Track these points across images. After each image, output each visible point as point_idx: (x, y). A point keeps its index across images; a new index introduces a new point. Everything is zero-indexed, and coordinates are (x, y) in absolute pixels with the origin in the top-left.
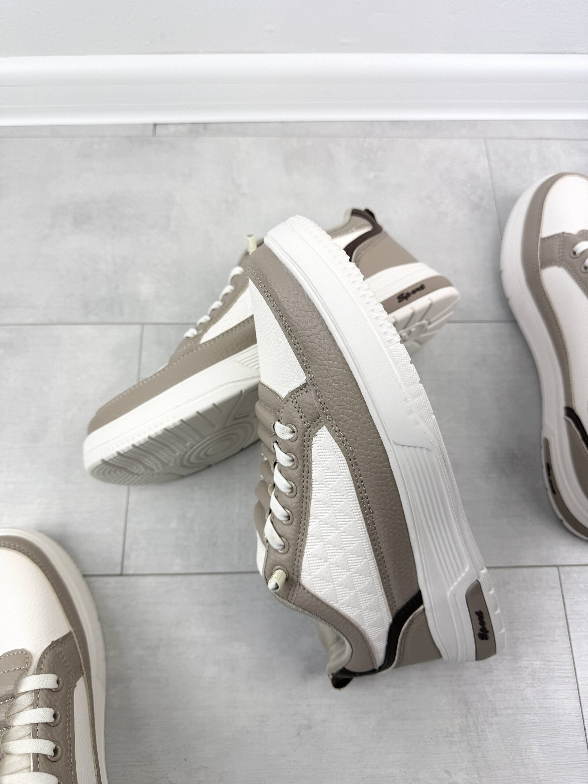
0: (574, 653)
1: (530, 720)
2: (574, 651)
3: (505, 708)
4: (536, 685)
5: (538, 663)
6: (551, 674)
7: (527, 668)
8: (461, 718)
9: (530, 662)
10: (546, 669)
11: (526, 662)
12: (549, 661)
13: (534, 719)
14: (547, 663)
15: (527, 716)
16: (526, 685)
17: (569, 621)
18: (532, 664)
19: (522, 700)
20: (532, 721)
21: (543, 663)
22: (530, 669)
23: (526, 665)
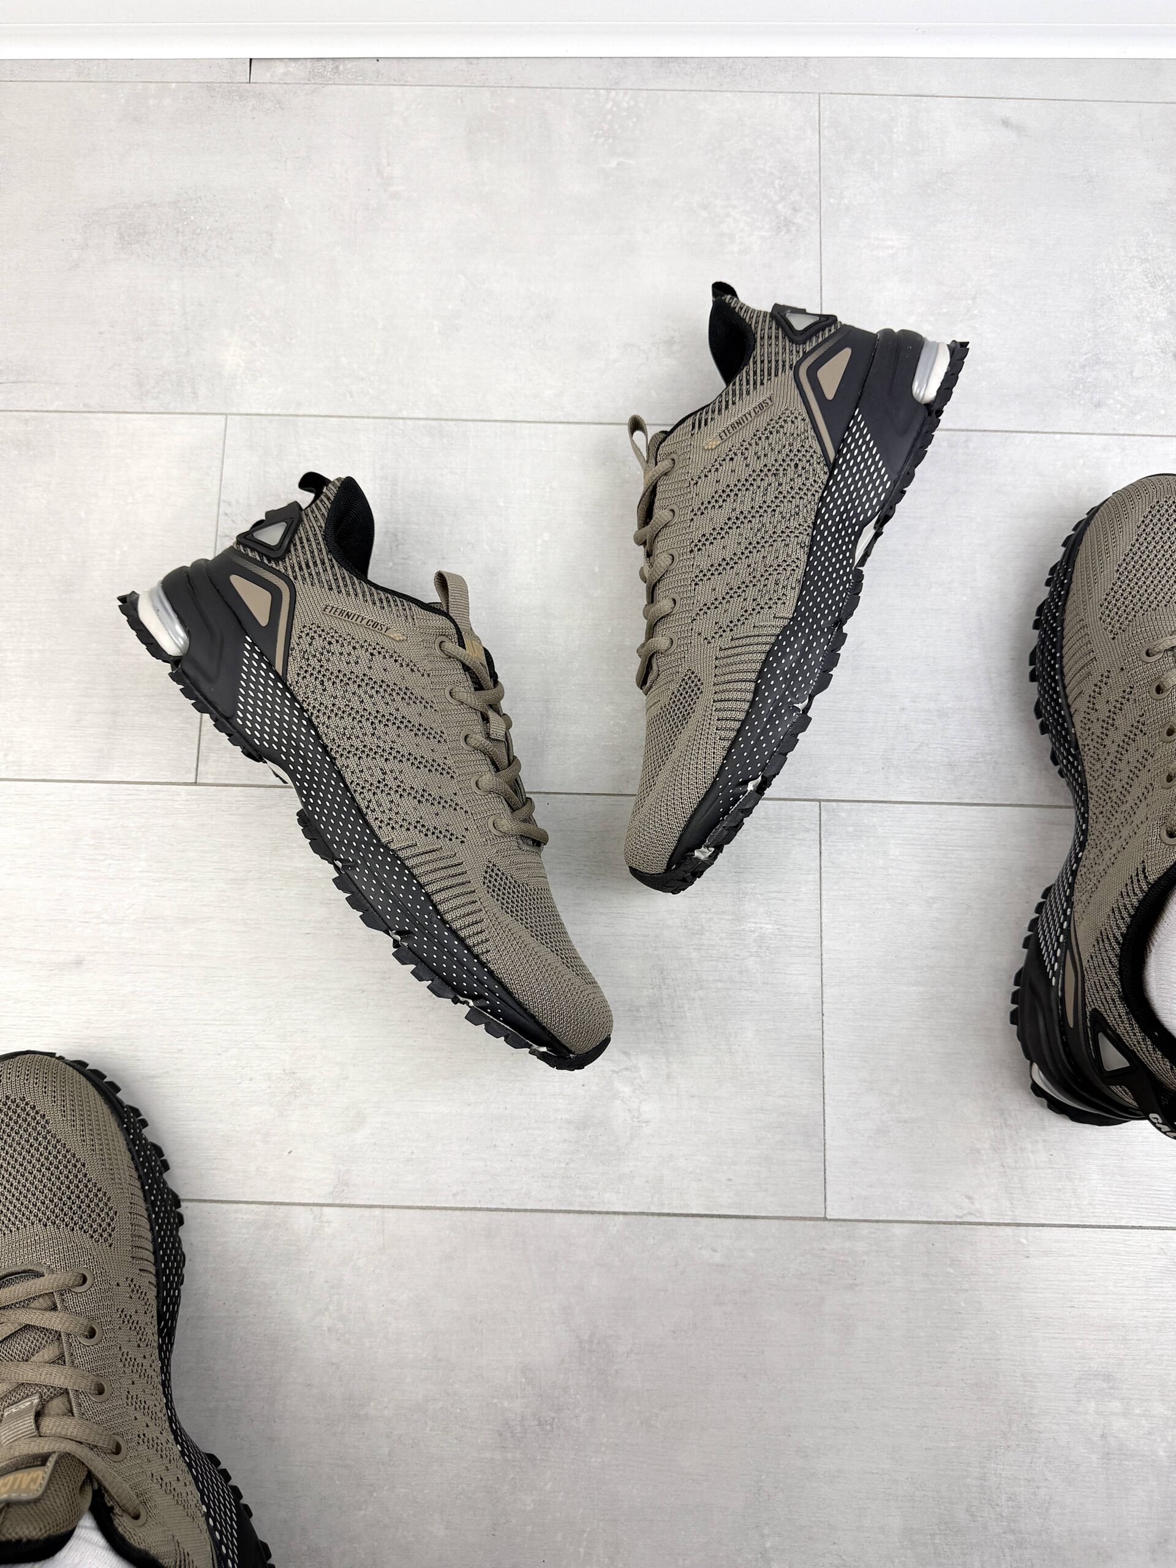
0: (823, 917)
1: (748, 997)
2: (823, 914)
3: (715, 981)
4: (762, 954)
5: (769, 926)
6: (787, 943)
7: (752, 931)
8: (653, 989)
9: (758, 925)
10: (780, 935)
11: (753, 925)
12: (785, 926)
13: (753, 997)
14: (784, 928)
15: (744, 993)
16: (748, 954)
17: (823, 875)
18: (762, 928)
19: (741, 972)
20: (750, 999)
21: (778, 927)
22: (757, 934)
23: (753, 929)
